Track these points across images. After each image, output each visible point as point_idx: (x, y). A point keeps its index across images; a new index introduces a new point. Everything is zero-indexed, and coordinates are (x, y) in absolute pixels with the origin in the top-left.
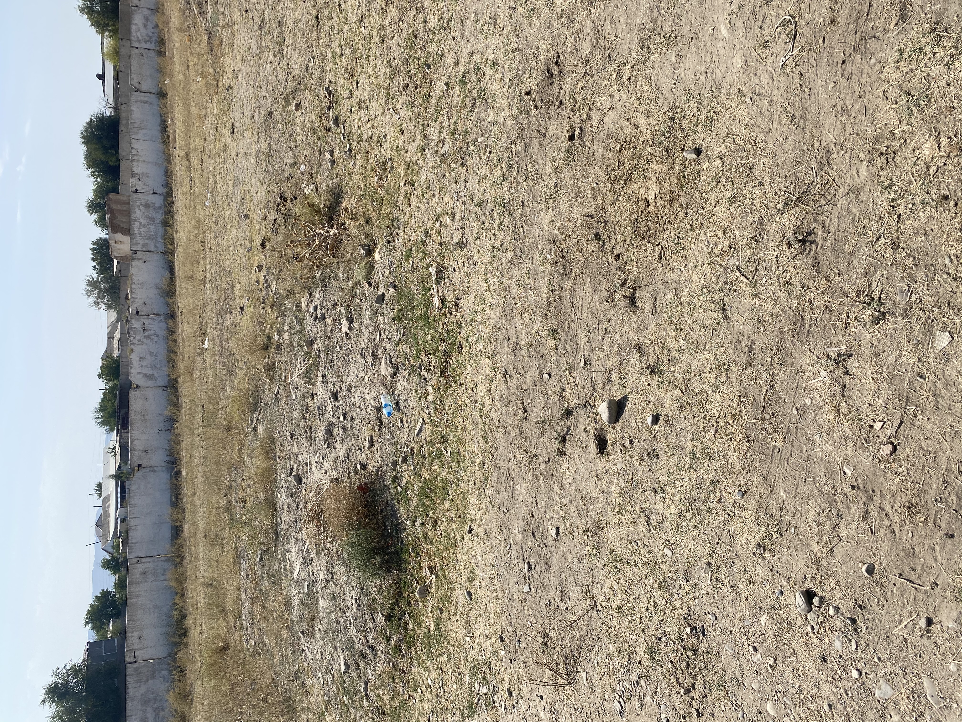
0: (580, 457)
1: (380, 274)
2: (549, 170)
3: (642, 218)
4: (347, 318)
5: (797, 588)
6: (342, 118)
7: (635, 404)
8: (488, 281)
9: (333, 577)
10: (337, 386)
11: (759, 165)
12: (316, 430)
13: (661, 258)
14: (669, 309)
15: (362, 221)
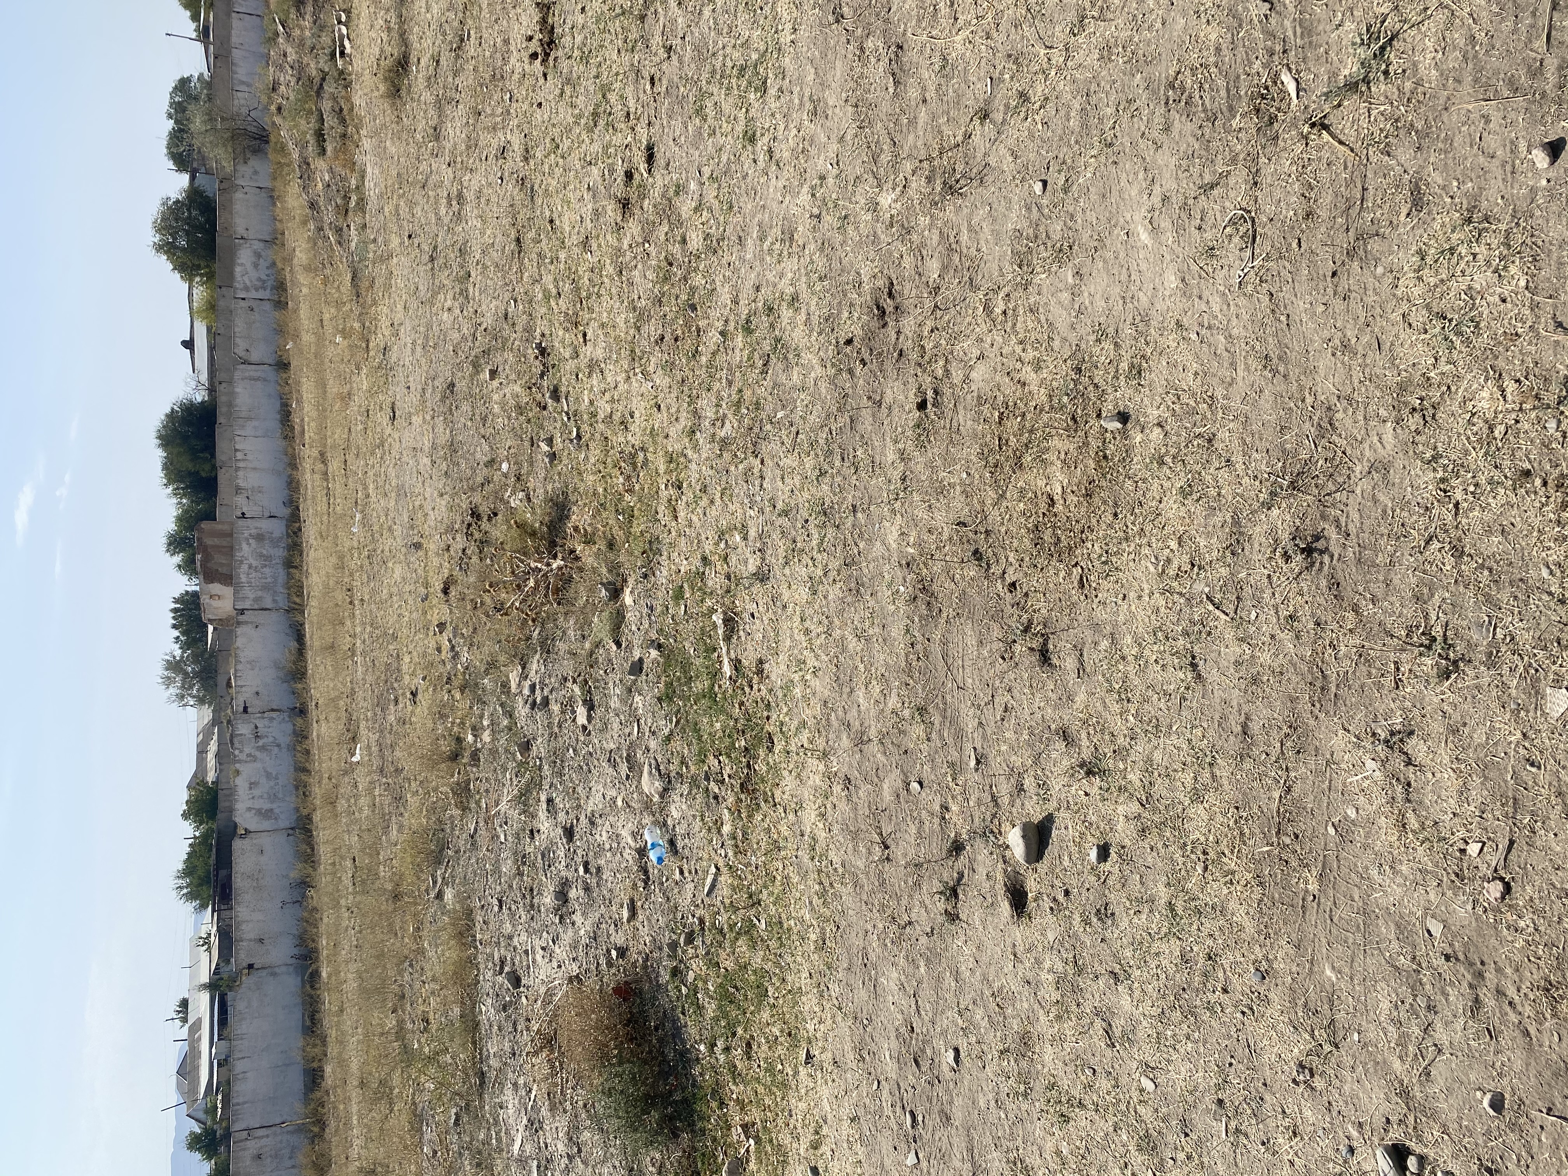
0: (984, 922)
1: (634, 628)
2: (891, 456)
3: (1045, 524)
4: (585, 702)
5: (1376, 1140)
6: (563, 389)
7: (1066, 828)
8: (807, 632)
9: (580, 1151)
10: (572, 816)
11: (1223, 434)
12: (540, 893)
13: (1083, 586)
14: (1105, 667)
15: (602, 545)
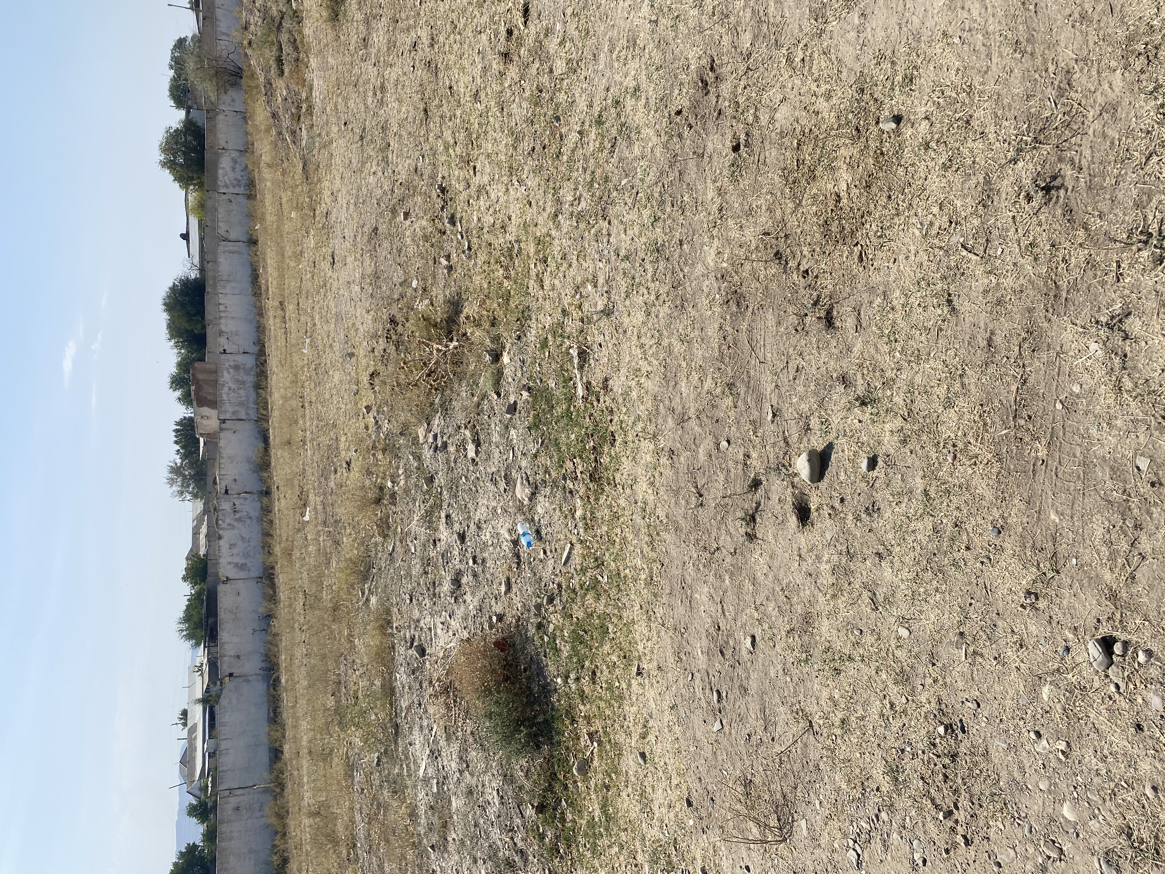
0: (775, 537)
1: (510, 380)
2: (711, 194)
3: (833, 218)
4: (473, 441)
6: (458, 216)
7: (843, 451)
8: (642, 346)
9: (468, 766)
10: (464, 525)
11: (979, 114)
12: (440, 584)
13: (862, 260)
14: (878, 318)
15: (487, 325)
